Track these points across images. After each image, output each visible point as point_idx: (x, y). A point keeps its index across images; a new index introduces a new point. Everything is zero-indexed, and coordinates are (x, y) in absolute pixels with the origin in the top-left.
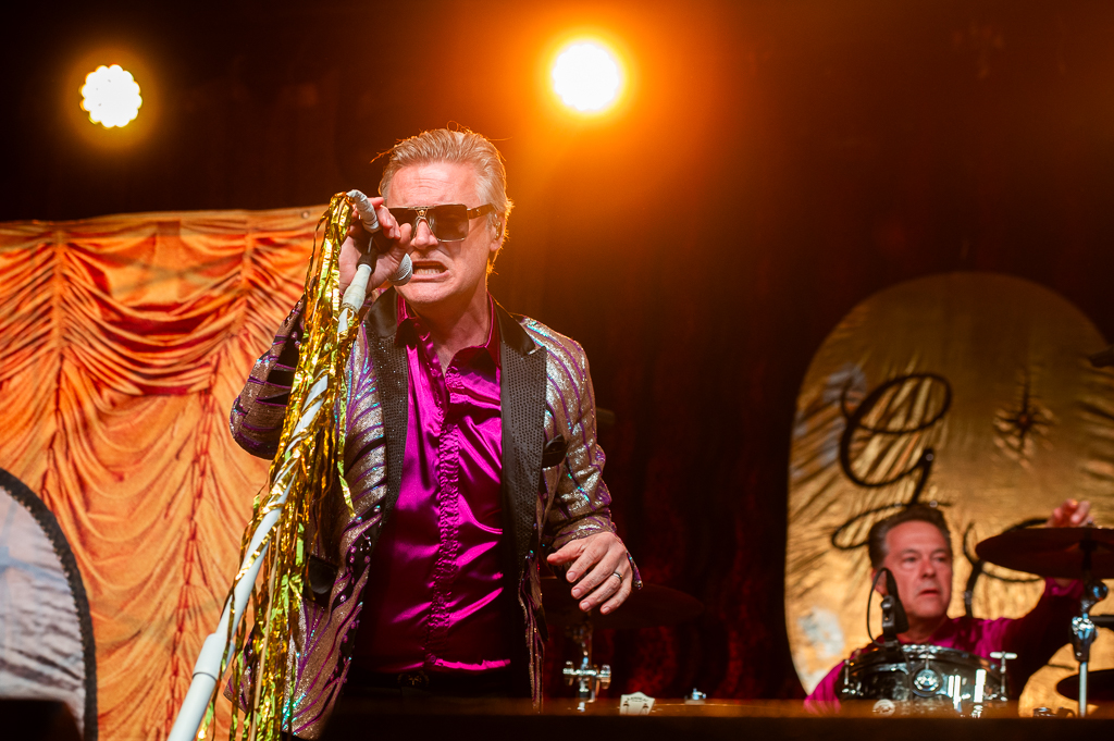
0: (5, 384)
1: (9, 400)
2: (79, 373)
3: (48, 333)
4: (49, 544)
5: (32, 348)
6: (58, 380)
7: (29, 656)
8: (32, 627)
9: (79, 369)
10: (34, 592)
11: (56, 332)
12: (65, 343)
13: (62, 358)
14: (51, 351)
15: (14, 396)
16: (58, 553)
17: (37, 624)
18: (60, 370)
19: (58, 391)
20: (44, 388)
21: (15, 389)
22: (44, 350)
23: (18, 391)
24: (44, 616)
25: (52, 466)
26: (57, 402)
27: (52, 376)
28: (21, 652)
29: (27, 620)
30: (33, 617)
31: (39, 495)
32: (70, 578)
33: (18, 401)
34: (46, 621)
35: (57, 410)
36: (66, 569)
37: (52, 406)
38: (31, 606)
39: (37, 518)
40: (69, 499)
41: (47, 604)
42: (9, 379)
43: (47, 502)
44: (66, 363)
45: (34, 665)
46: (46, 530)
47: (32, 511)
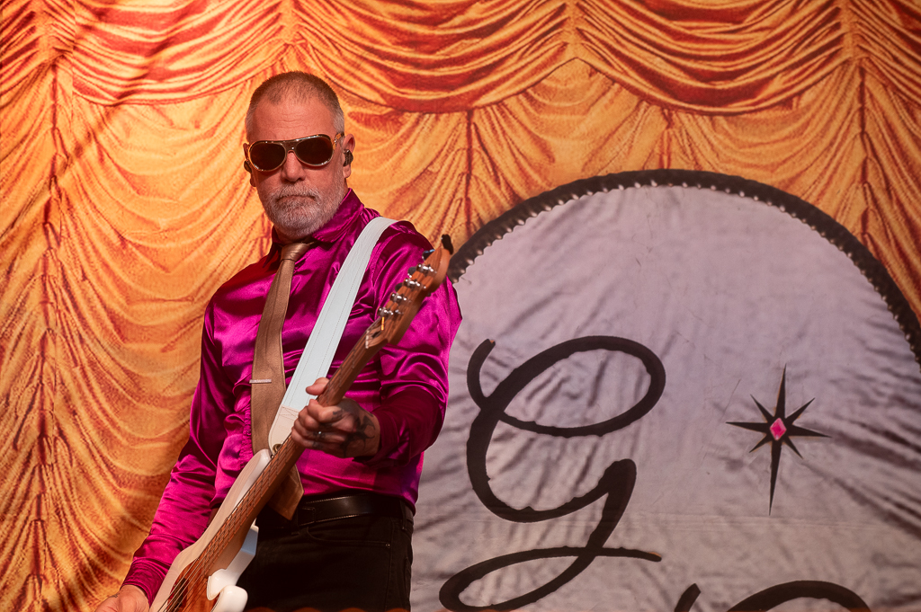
0: (795, 100)
1: (802, 121)
2: (888, 94)
3: (839, 40)
4: (880, 300)
5: (821, 58)
6: (862, 99)
7: (874, 431)
8: (874, 397)
9: (885, 87)
10: (869, 354)
11: (848, 40)
12: (864, 55)
13: (863, 73)
14: (846, 63)
15: (809, 115)
16: (894, 311)
17: (880, 394)
18: (862, 85)
19: (862, 110)
20: (844, 108)
21: (808, 107)
22: (837, 62)
23: (813, 110)
24: (886, 384)
25: (872, 207)
26: (863, 125)
27: (852, 93)
28: (863, 425)
29: (865, 387)
30: (873, 384)
31: (860, 239)
32: (911, 341)
33: (815, 121)
34: (889, 391)
35: (863, 133)
36: (906, 331)
37: (856, 130)
38: (869, 372)
39: (861, 267)
40: (898, 245)
41: (888, 370)
42: (800, 94)
43: (871, 248)
44: (868, 77)
45: (881, 441)
46: (874, 283)
47: (854, 258)
